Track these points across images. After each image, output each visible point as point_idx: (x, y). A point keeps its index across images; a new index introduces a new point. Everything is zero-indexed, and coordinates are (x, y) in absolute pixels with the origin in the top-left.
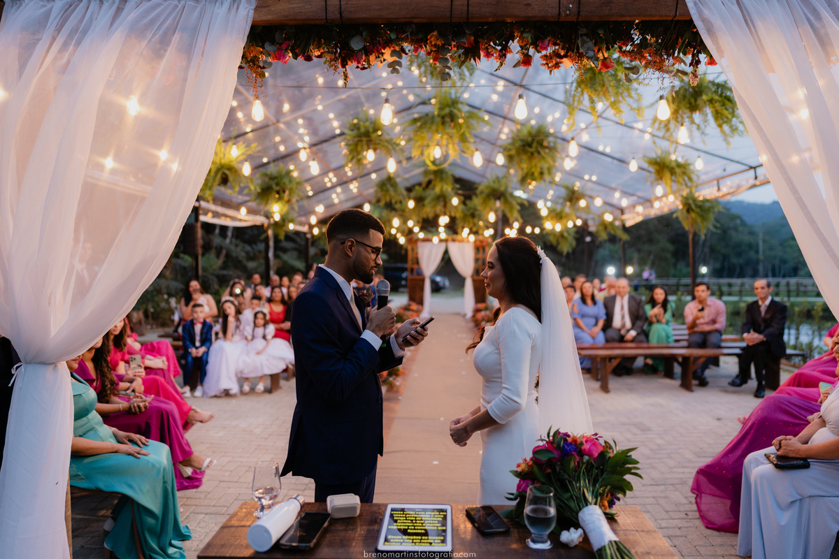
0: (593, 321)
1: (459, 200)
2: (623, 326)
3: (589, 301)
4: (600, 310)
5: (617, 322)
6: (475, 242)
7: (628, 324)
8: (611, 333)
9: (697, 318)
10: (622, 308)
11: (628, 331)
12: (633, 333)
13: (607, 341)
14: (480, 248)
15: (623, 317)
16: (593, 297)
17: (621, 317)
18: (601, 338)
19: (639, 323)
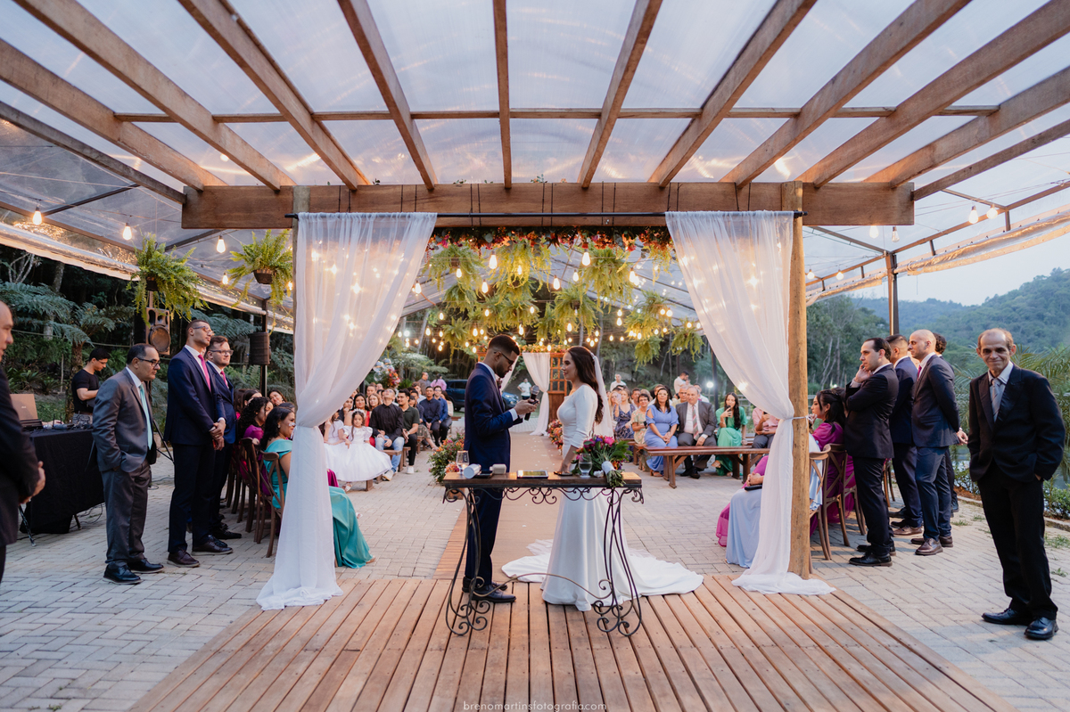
0: (667, 427)
1: (536, 310)
2: (696, 431)
3: (663, 407)
4: (674, 417)
5: (689, 427)
6: (552, 351)
7: (700, 429)
8: (683, 438)
9: (763, 420)
10: (694, 415)
11: (700, 435)
12: (705, 436)
13: (679, 445)
14: (556, 359)
15: (695, 424)
16: (667, 405)
17: (692, 423)
18: (674, 442)
19: (709, 427)
